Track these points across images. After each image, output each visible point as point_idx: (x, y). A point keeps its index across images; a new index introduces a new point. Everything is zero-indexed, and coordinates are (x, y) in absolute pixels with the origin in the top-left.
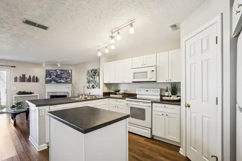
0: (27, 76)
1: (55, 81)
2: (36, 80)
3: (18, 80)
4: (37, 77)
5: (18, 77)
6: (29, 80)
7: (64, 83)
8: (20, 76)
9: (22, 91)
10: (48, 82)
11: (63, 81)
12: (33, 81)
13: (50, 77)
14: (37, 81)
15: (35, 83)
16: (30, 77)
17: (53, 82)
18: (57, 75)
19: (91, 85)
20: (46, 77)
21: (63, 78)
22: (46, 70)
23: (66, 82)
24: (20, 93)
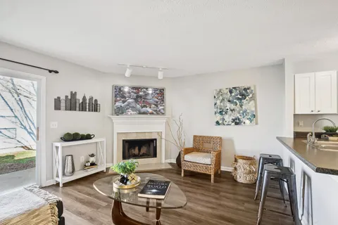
0: (79, 97)
1: (134, 108)
2: (95, 106)
3: (63, 104)
4: (96, 101)
5: (63, 98)
6: (83, 108)
7: (152, 114)
8: (67, 97)
10: (119, 111)
11: (150, 110)
12: (90, 109)
13: (124, 102)
14: (96, 110)
15: (93, 113)
16: (84, 98)
17: (130, 111)
18: (137, 97)
19: (228, 118)
20: (115, 101)
21: (150, 105)
22: (115, 87)
23: (158, 113)
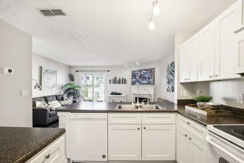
0: (118, 79)
1: (139, 82)
2: (124, 81)
3: (112, 82)
4: (125, 79)
5: (112, 80)
6: (119, 82)
7: (146, 84)
9: (114, 92)
10: (133, 83)
11: (146, 82)
12: (122, 83)
13: (135, 79)
14: (125, 83)
15: (124, 85)
16: (120, 79)
17: (137, 83)
18: (141, 75)
19: (170, 86)
20: (132, 78)
21: (146, 79)
22: (132, 72)
23: (149, 83)
24: (113, 94)
